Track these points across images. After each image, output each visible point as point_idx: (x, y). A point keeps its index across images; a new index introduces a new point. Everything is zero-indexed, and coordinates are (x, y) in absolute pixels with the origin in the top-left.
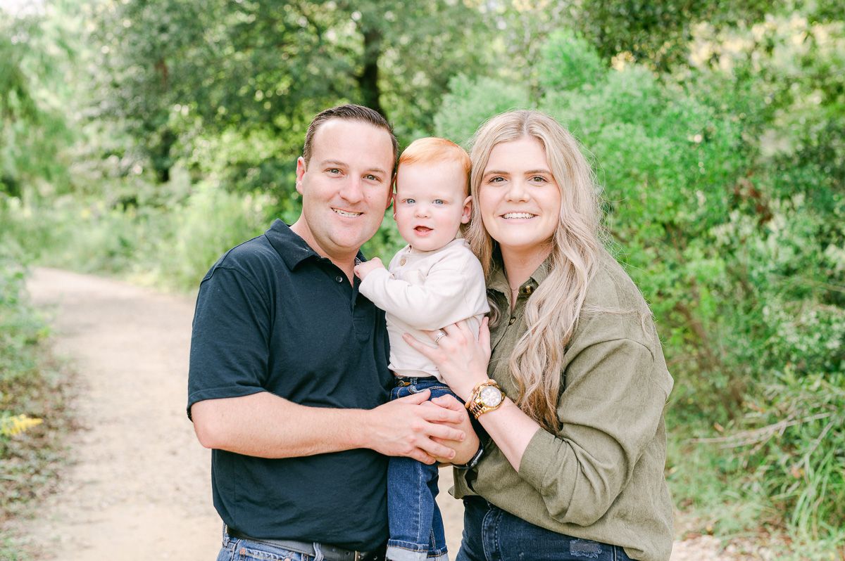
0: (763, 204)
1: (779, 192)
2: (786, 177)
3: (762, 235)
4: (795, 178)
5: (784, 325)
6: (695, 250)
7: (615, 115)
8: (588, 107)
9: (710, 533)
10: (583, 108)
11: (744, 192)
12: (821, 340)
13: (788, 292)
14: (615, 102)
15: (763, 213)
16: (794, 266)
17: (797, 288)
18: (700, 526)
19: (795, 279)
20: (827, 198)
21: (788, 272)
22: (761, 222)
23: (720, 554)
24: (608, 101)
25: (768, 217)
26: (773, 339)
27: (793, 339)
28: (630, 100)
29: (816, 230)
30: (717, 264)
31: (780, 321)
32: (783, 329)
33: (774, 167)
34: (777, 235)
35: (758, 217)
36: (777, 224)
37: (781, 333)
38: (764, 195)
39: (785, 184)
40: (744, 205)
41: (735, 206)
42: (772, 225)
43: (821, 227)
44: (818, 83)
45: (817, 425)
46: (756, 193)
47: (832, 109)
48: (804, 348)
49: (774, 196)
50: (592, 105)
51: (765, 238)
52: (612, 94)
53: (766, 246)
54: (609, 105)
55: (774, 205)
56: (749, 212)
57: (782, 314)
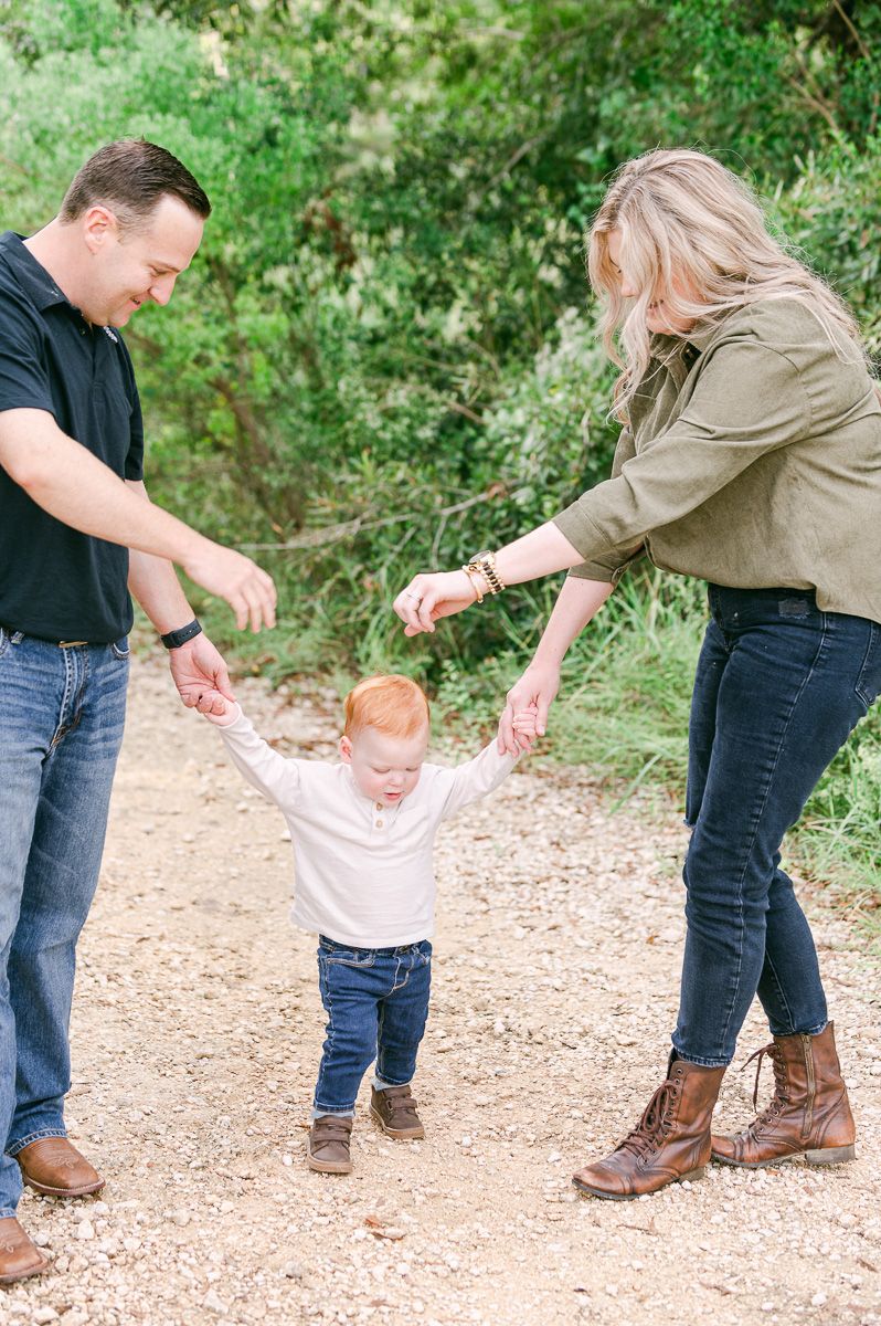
0: (344, 239)
1: (366, 224)
2: (377, 205)
3: (340, 285)
4: (390, 205)
5: (364, 405)
6: (247, 300)
7: (147, 99)
8: (108, 82)
9: (256, 675)
10: (102, 85)
11: (318, 221)
12: (410, 427)
13: (372, 365)
14: (146, 78)
15: (343, 253)
16: (382, 332)
17: (384, 361)
18: (245, 667)
19: (381, 349)
20: (432, 237)
21: (376, 339)
22: (339, 266)
23: (269, 695)
24: (136, 77)
25: (348, 259)
26: (348, 425)
27: (374, 422)
28: (169, 79)
29: (413, 281)
30: (278, 321)
31: (358, 401)
32: (363, 411)
33: (362, 187)
34: (361, 285)
35: (334, 258)
36: (363, 271)
37: (360, 416)
38: (345, 227)
39: (375, 214)
40: (316, 241)
41: (304, 241)
42: (355, 273)
43: (421, 279)
44: (437, 45)
45: (399, 529)
46: (334, 223)
47: (455, 92)
48: (387, 436)
49: (359, 228)
50: (115, 80)
51: (344, 291)
52: (143, 67)
53: (346, 302)
54: (140, 83)
55: (359, 239)
56: (323, 250)
57: (362, 391)
